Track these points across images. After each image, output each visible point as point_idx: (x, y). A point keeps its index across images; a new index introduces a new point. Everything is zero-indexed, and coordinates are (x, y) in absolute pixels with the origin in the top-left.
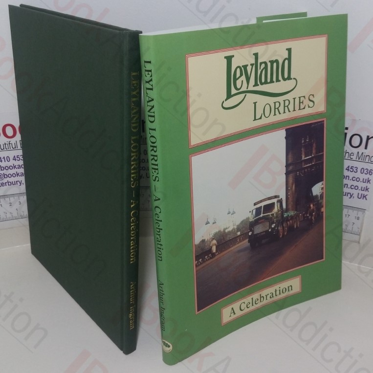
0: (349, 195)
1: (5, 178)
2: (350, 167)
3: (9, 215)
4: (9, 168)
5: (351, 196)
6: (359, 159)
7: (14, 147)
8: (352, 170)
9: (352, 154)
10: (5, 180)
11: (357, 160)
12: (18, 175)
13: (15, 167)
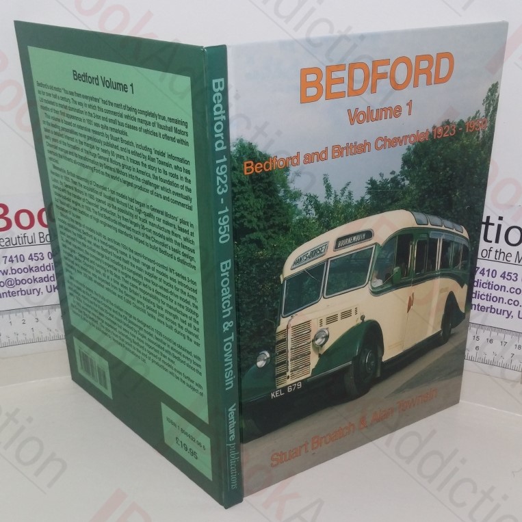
0: (506, 313)
1: (17, 284)
2: (506, 274)
3: (21, 338)
4: (23, 271)
5: (509, 315)
6: (519, 262)
7: (30, 241)
8: (509, 278)
9: (509, 255)
10: (17, 288)
11: (517, 263)
12: (35, 280)
13: (31, 269)
